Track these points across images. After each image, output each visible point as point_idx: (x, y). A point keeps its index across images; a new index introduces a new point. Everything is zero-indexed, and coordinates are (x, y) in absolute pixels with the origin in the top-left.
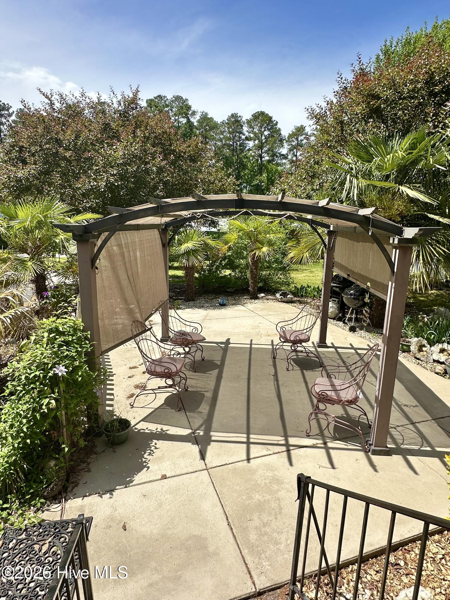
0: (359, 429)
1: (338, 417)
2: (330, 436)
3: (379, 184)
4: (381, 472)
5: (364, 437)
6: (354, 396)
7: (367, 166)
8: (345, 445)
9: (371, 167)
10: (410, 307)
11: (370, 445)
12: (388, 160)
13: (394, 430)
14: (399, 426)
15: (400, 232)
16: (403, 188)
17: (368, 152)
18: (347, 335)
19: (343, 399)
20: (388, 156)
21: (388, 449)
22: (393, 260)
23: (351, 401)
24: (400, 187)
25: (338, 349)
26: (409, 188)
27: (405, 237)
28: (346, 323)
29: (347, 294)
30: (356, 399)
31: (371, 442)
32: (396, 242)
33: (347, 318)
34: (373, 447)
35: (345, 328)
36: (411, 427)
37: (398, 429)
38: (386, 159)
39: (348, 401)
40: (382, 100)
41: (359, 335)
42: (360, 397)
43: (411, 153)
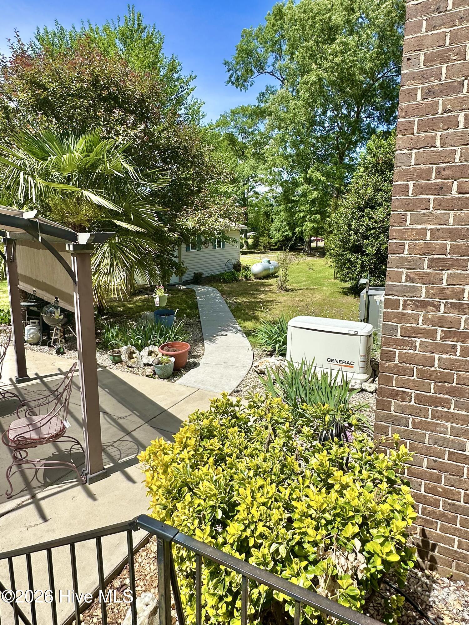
0: (71, 463)
1: (47, 459)
2: (40, 485)
3: (59, 187)
4: (100, 499)
5: (78, 470)
6: (58, 429)
7: (42, 164)
8: (59, 487)
9: (47, 166)
10: (120, 317)
11: (86, 474)
12: (64, 160)
13: (111, 447)
14: (116, 442)
15: (75, 239)
16: (86, 193)
17: (42, 149)
18: (55, 359)
19: (46, 436)
20: (65, 156)
21: (105, 471)
22: (73, 270)
23: (57, 434)
24: (83, 191)
25: (44, 379)
26: (92, 193)
27: (80, 243)
28: (53, 346)
29: (46, 313)
30: (63, 430)
31: (86, 472)
32: (72, 249)
33: (52, 340)
34: (89, 476)
35: (51, 352)
36: (127, 438)
37: (115, 445)
38: (63, 159)
39: (52, 437)
40: (49, 92)
41: (68, 356)
42: (67, 427)
43: (89, 156)
